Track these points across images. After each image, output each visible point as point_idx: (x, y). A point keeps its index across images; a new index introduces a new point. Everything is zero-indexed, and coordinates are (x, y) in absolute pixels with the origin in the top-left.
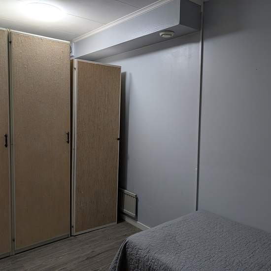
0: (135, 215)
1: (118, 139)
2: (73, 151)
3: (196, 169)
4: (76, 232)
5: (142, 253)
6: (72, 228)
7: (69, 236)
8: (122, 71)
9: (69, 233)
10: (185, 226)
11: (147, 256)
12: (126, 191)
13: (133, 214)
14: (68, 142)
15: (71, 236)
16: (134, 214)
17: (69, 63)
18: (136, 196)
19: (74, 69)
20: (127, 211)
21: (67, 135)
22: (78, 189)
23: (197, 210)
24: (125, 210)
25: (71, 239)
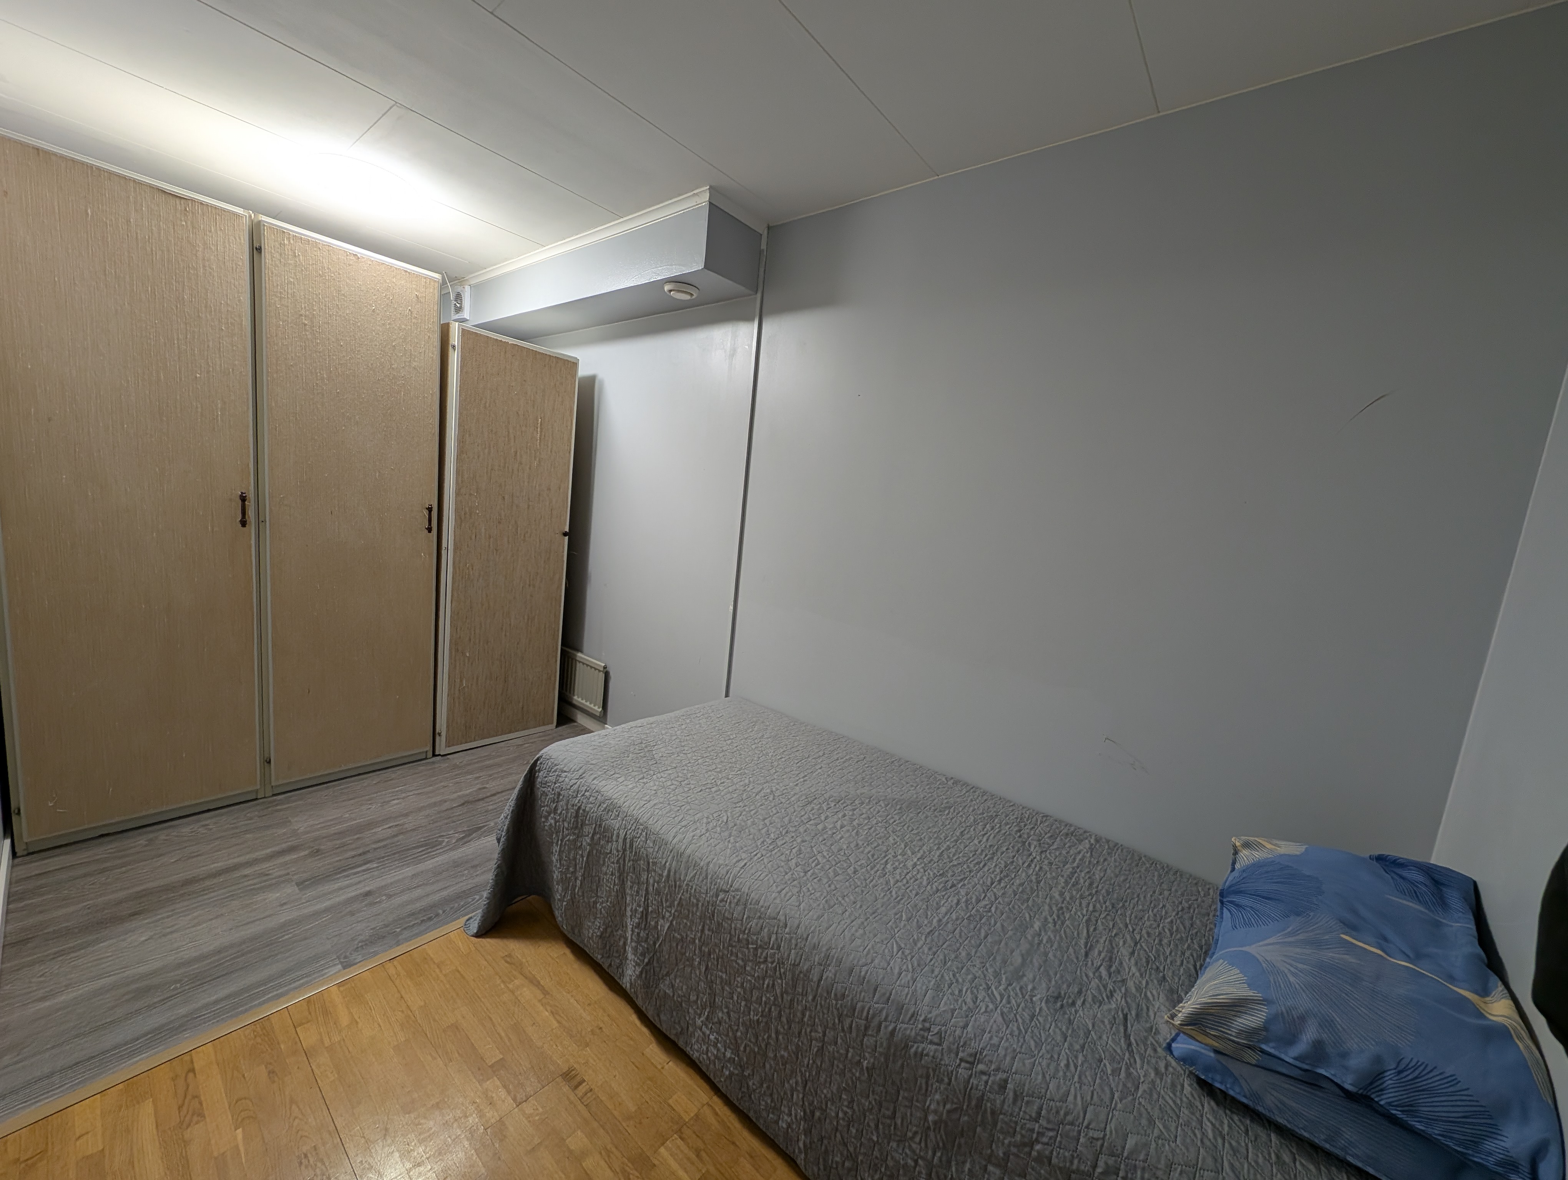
0: (601, 709)
1: (565, 534)
2: (444, 552)
3: (732, 608)
4: (448, 745)
6: (437, 738)
7: (430, 754)
8: (583, 371)
9: (429, 748)
12: (579, 654)
13: (596, 708)
14: (430, 530)
15: (434, 755)
16: (598, 709)
17: (437, 329)
18: (605, 668)
19: (450, 349)
20: (580, 700)
21: (426, 513)
22: (455, 644)
23: (727, 695)
24: (576, 698)
25: (433, 763)
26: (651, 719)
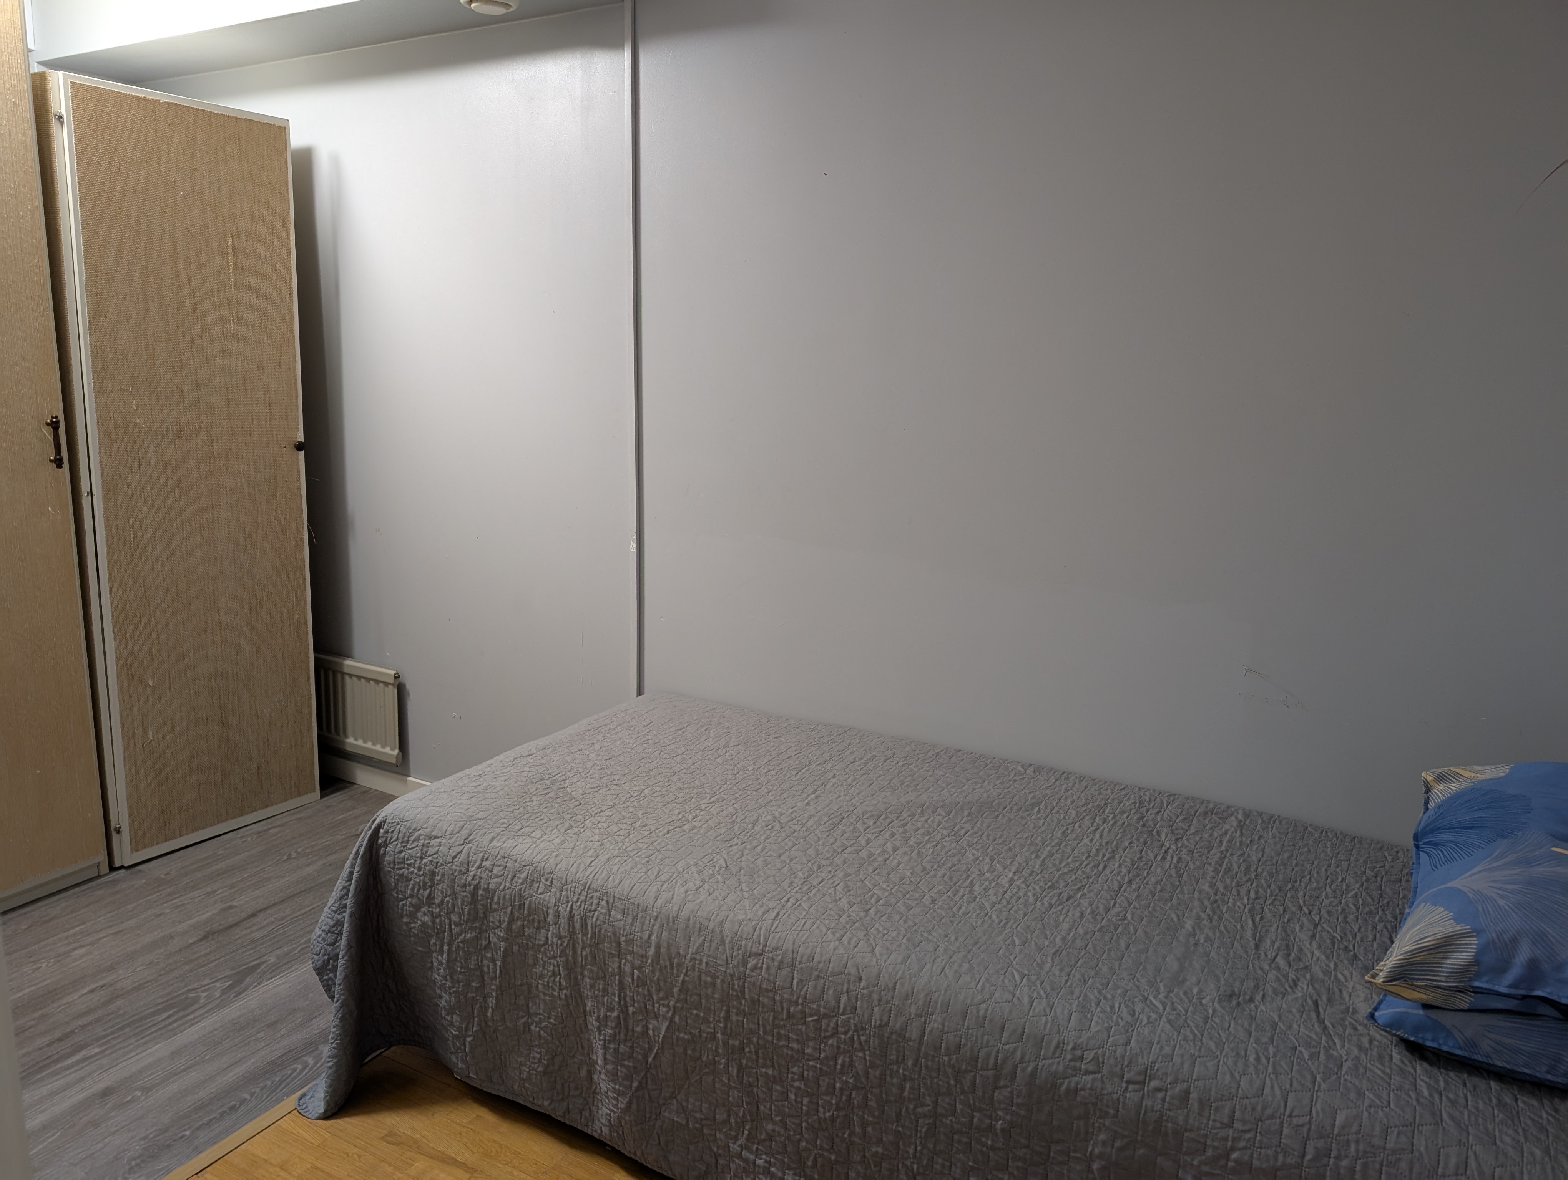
0: (396, 752)
1: (299, 447)
2: (85, 502)
3: (634, 545)
4: (136, 848)
5: (443, 849)
6: (115, 837)
7: (105, 868)
8: (296, 141)
9: (103, 857)
10: (597, 747)
11: (462, 857)
12: (348, 662)
13: (387, 750)
14: (59, 463)
15: (112, 868)
16: (391, 752)
17: (26, 87)
18: (396, 677)
19: (54, 122)
20: (360, 743)
21: (48, 432)
22: (126, 666)
23: (640, 692)
24: (351, 740)
25: (114, 882)
26: (542, 742)
